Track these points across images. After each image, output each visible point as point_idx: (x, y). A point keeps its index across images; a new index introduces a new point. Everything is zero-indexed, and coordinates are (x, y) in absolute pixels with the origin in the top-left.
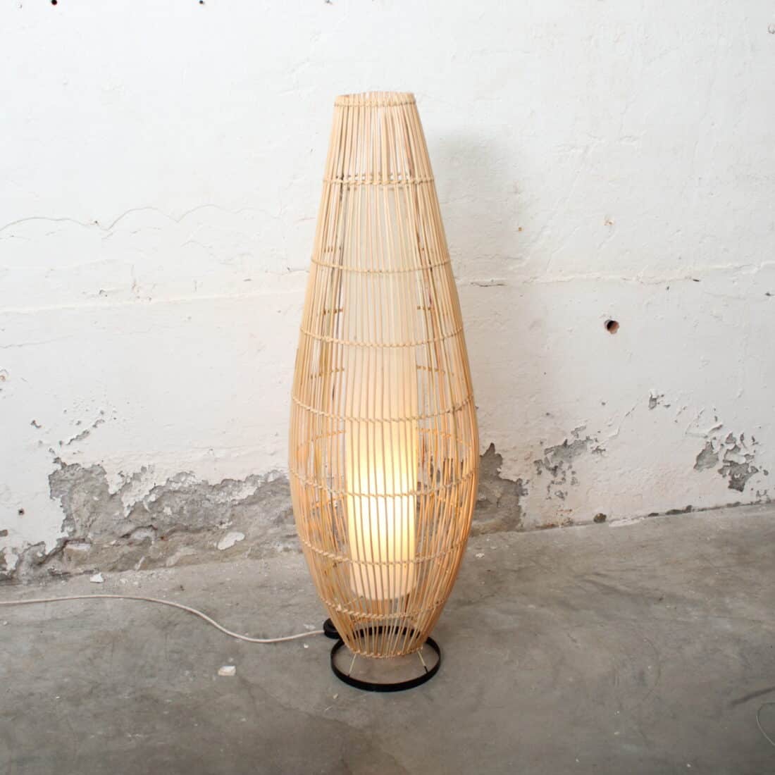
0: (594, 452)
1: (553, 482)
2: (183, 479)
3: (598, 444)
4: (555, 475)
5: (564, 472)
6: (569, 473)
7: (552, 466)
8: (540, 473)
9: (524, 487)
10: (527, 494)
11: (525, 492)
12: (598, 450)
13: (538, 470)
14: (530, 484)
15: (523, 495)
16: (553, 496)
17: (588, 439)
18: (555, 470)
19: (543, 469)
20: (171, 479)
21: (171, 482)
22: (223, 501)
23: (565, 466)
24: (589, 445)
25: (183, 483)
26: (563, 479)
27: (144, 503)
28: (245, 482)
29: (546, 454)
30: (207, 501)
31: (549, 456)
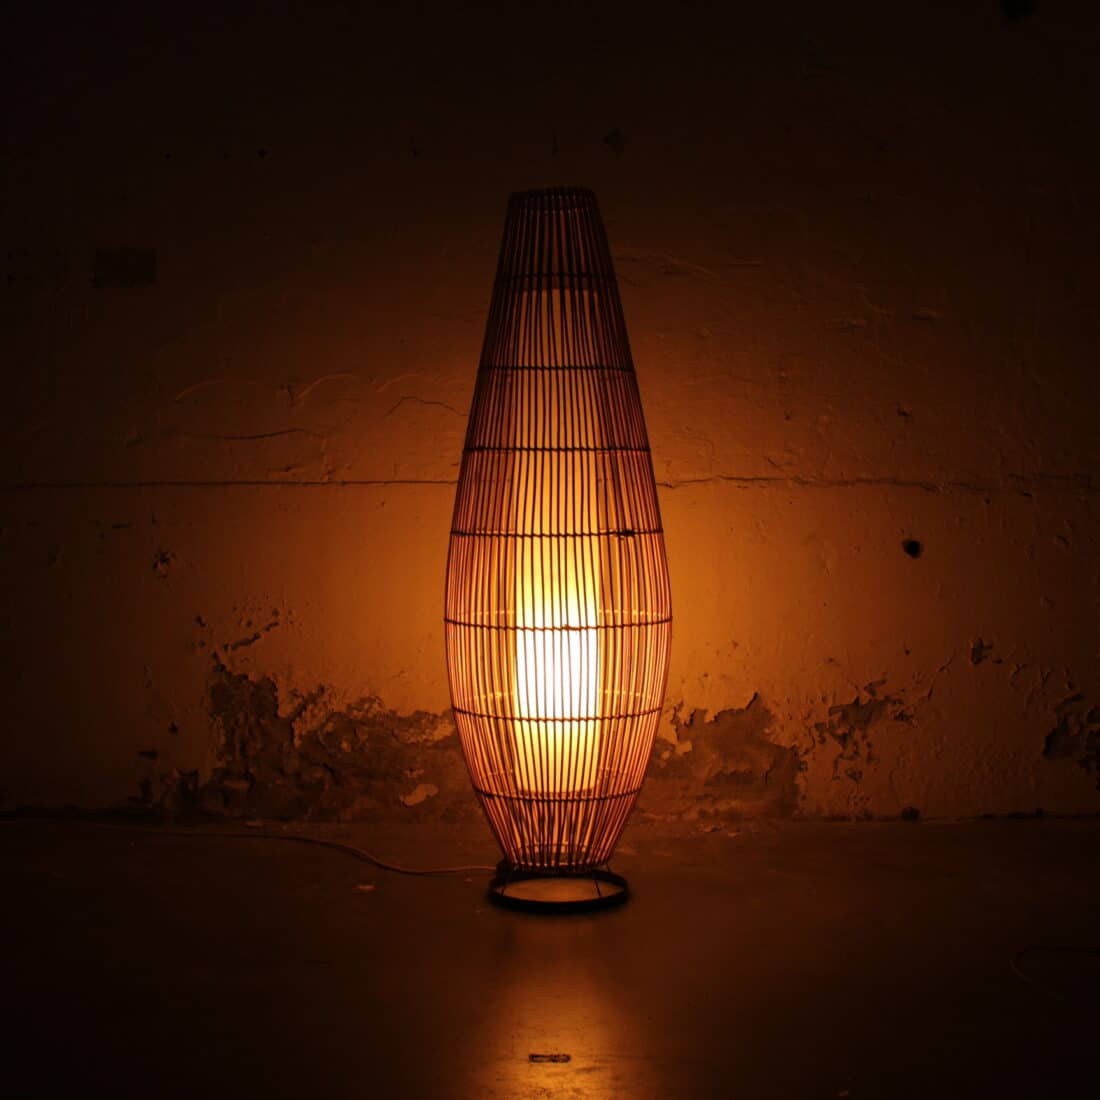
0: (896, 718)
1: (841, 756)
2: (366, 706)
3: (903, 708)
4: (844, 747)
5: (856, 744)
6: (863, 745)
7: (840, 732)
8: (823, 741)
9: (802, 759)
10: (807, 769)
11: (802, 767)
12: (901, 717)
13: (820, 736)
14: (811, 755)
15: (800, 769)
16: (843, 775)
17: (887, 699)
18: (843, 739)
19: (827, 735)
20: (353, 705)
21: (353, 708)
22: (413, 740)
23: (857, 734)
24: (890, 708)
25: (367, 711)
26: (856, 753)
27: (319, 733)
28: (441, 718)
29: (830, 715)
30: (394, 740)
31: (836, 717)
